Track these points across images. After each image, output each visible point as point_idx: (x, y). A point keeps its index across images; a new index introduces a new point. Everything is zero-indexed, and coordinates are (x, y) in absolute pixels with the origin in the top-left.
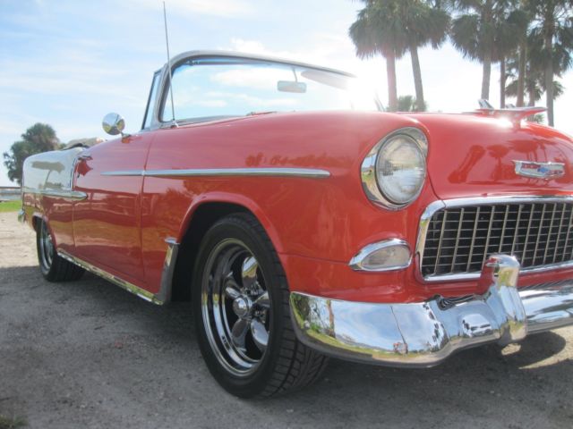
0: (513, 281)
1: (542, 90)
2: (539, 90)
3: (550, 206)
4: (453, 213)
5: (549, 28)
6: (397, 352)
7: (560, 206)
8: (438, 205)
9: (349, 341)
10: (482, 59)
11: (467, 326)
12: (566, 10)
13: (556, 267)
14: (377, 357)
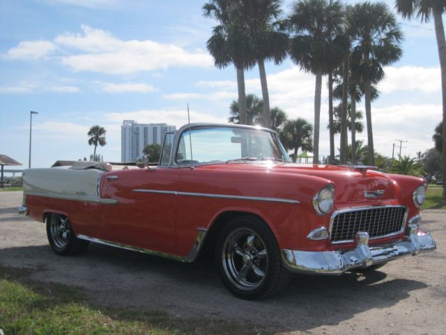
0: (367, 243)
1: (361, 93)
2: (358, 93)
3: (379, 210)
4: (342, 215)
5: (366, 46)
6: (329, 270)
7: (383, 210)
8: (337, 213)
9: (303, 267)
10: (314, 72)
11: (352, 261)
12: (379, 34)
13: (382, 237)
14: (317, 271)
